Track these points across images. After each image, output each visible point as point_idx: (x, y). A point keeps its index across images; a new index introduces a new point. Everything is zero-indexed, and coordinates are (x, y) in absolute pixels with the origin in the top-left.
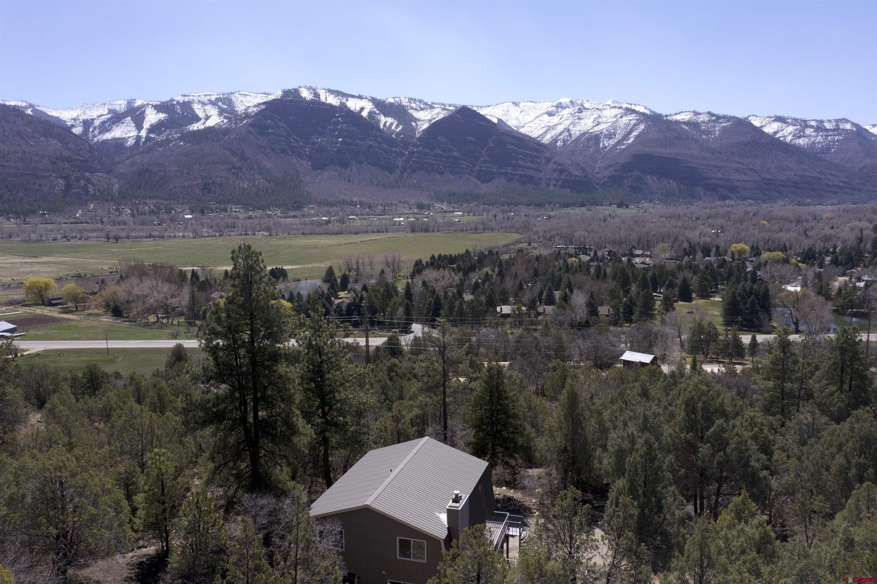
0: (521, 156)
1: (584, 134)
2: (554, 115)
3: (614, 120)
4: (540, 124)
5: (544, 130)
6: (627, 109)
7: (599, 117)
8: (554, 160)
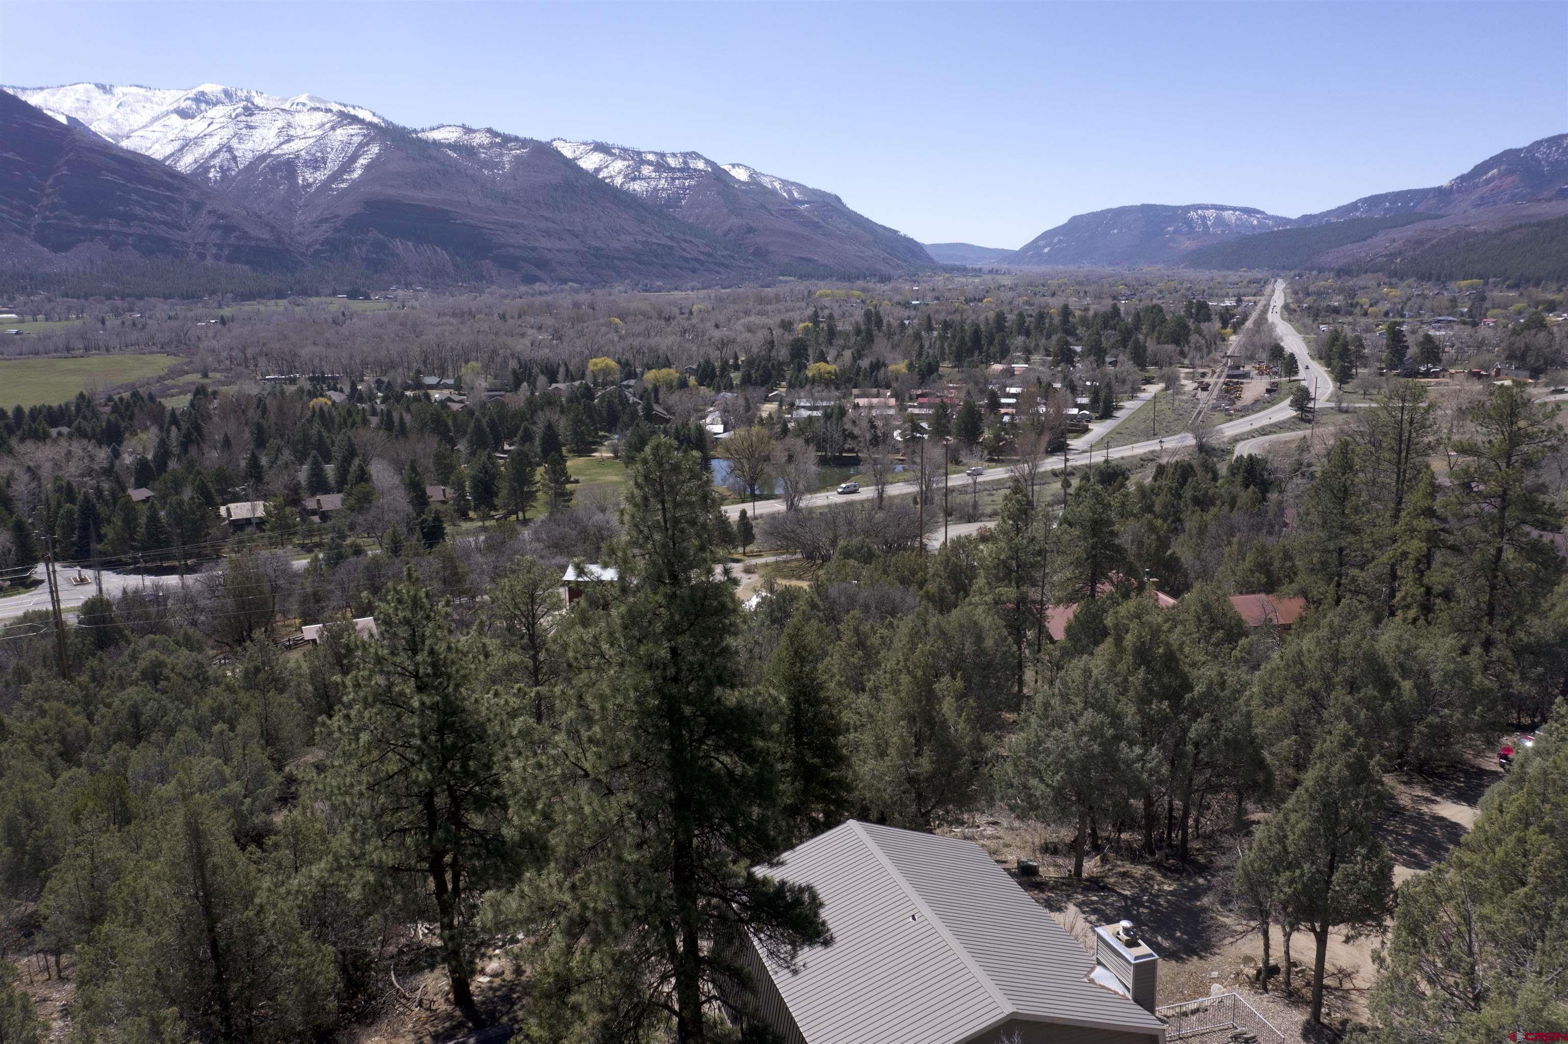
0: (135, 197)
1: (263, 157)
2: (193, 117)
3: (319, 132)
4: (165, 133)
5: (177, 145)
6: (341, 114)
7: (289, 125)
8: (208, 207)
